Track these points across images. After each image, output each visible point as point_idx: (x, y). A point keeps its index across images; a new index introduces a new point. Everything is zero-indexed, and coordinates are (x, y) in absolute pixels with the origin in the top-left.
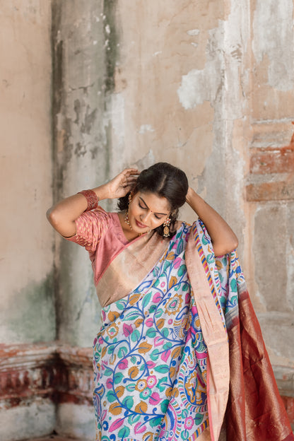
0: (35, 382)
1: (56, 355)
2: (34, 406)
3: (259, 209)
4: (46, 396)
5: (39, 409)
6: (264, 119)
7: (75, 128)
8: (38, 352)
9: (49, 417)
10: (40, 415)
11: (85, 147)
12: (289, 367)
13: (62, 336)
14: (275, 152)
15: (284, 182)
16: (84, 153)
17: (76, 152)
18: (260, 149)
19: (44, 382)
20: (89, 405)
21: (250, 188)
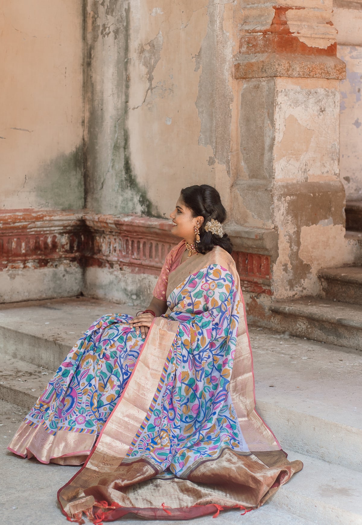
0: (63, 246)
1: (83, 221)
2: (61, 268)
3: (245, 86)
4: (73, 260)
5: (66, 271)
6: (252, 4)
7: (102, 10)
8: (64, 218)
9: (76, 279)
10: (67, 277)
11: (109, 28)
12: (263, 228)
13: (89, 205)
14: (259, 34)
15: (263, 61)
16: (108, 34)
17: (102, 33)
18: (247, 31)
19: (72, 247)
20: (109, 268)
21: (237, 67)
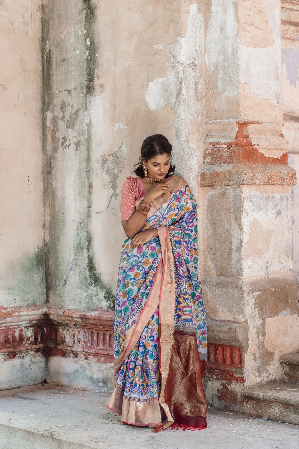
0: (28, 339)
1: (46, 317)
2: (28, 359)
3: (210, 193)
4: (37, 351)
5: (31, 361)
6: (214, 119)
7: (62, 124)
8: (31, 313)
9: (40, 368)
10: (32, 367)
11: (70, 140)
12: (234, 322)
13: (51, 300)
14: (223, 146)
15: (229, 171)
16: (69, 146)
17: (62, 145)
18: (211, 144)
19: (36, 339)
20: (73, 358)
21: (203, 176)
